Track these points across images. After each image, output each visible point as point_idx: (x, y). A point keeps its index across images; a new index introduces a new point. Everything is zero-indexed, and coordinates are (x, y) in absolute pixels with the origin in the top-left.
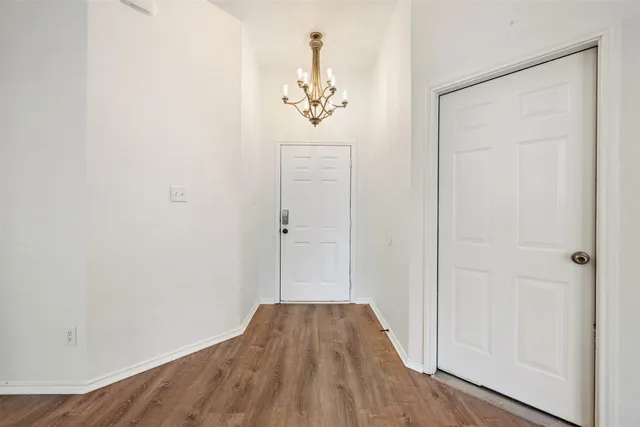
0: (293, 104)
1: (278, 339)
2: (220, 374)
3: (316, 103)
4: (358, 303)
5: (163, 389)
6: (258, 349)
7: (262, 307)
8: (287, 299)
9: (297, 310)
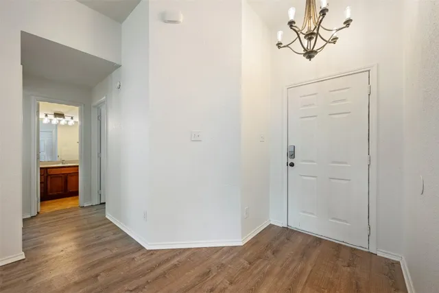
0: (287, 46)
1: (266, 262)
2: (207, 274)
3: (310, 36)
4: (379, 254)
5: (175, 266)
6: (246, 264)
7: (271, 226)
8: (294, 225)
9: (300, 239)
